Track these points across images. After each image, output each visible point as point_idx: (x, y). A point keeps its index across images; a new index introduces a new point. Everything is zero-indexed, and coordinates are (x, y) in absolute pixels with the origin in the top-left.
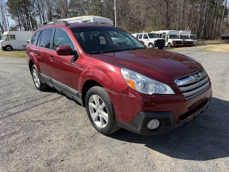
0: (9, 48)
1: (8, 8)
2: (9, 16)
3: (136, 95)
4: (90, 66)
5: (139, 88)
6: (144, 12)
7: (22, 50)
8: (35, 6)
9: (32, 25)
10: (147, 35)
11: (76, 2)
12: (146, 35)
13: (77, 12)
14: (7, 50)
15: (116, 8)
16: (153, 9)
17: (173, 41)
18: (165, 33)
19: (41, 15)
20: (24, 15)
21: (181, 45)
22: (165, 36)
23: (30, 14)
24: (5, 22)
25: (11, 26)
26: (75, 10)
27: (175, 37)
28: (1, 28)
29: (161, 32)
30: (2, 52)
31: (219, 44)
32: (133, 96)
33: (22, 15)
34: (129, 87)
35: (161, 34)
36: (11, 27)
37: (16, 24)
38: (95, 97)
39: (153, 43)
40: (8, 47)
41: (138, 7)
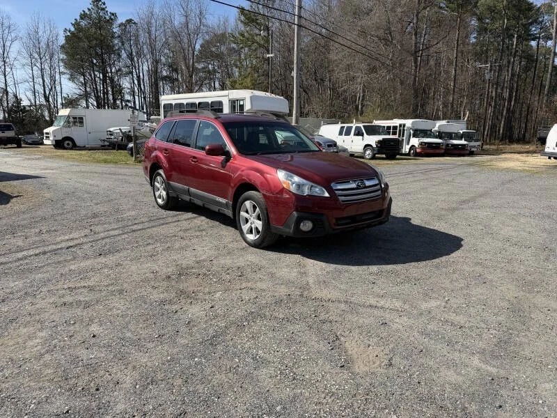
0: (68, 144)
1: (65, 57)
2: (64, 73)
3: (289, 195)
4: (243, 168)
5: (293, 188)
6: (362, 78)
7: (95, 149)
8: (124, 55)
9: (113, 95)
10: (363, 128)
11: (213, 49)
12: (360, 127)
13: (215, 71)
14: (65, 148)
15: (297, 73)
16: (383, 72)
17: (421, 144)
18: (404, 125)
19: (134, 73)
20: (96, 73)
21: (438, 151)
22: (404, 130)
23: (111, 70)
24: (55, 87)
25: (66, 96)
26: (210, 66)
27: (426, 133)
28: (46, 99)
29: (396, 122)
30: (55, 150)
31: (535, 152)
32: (287, 196)
33: (94, 74)
34: (284, 188)
35: (395, 128)
36: (65, 98)
37: (78, 92)
38: (248, 204)
39: (374, 146)
40: (67, 142)
41: (349, 67)
